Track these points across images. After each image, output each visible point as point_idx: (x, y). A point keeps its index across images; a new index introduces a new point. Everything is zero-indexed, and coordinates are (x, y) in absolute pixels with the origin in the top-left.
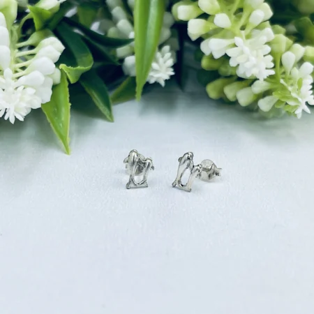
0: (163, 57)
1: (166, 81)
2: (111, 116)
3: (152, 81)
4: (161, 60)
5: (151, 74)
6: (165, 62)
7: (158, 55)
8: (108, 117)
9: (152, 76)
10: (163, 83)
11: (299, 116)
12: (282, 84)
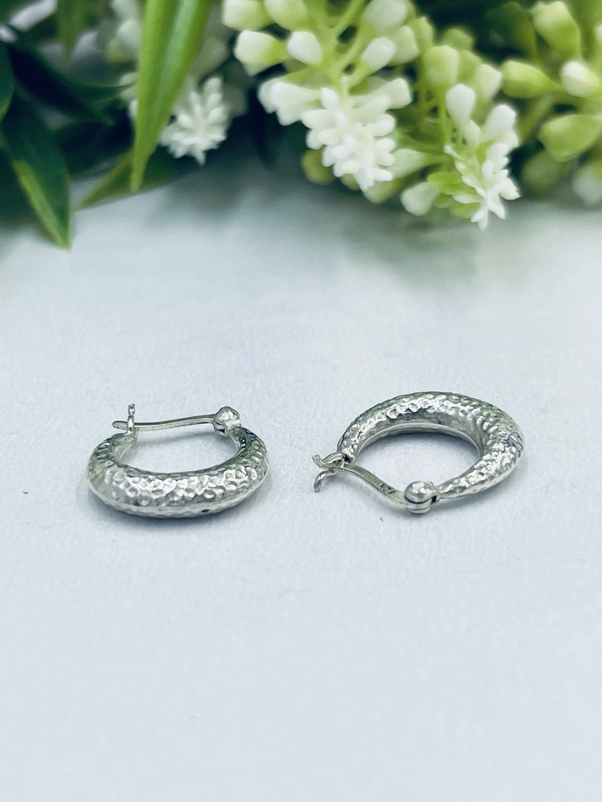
0: (204, 102)
1: (207, 152)
4: (197, 108)
6: (206, 114)
7: (194, 96)
10: (201, 157)
12: (448, 155)
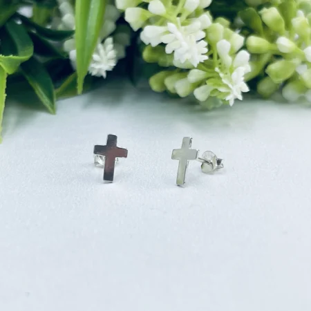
0: (105, 48)
1: (108, 72)
2: (53, 108)
3: (94, 73)
4: (102, 51)
5: (93, 65)
6: (106, 54)
8: (50, 108)
9: (93, 68)
10: (104, 75)
11: (232, 103)
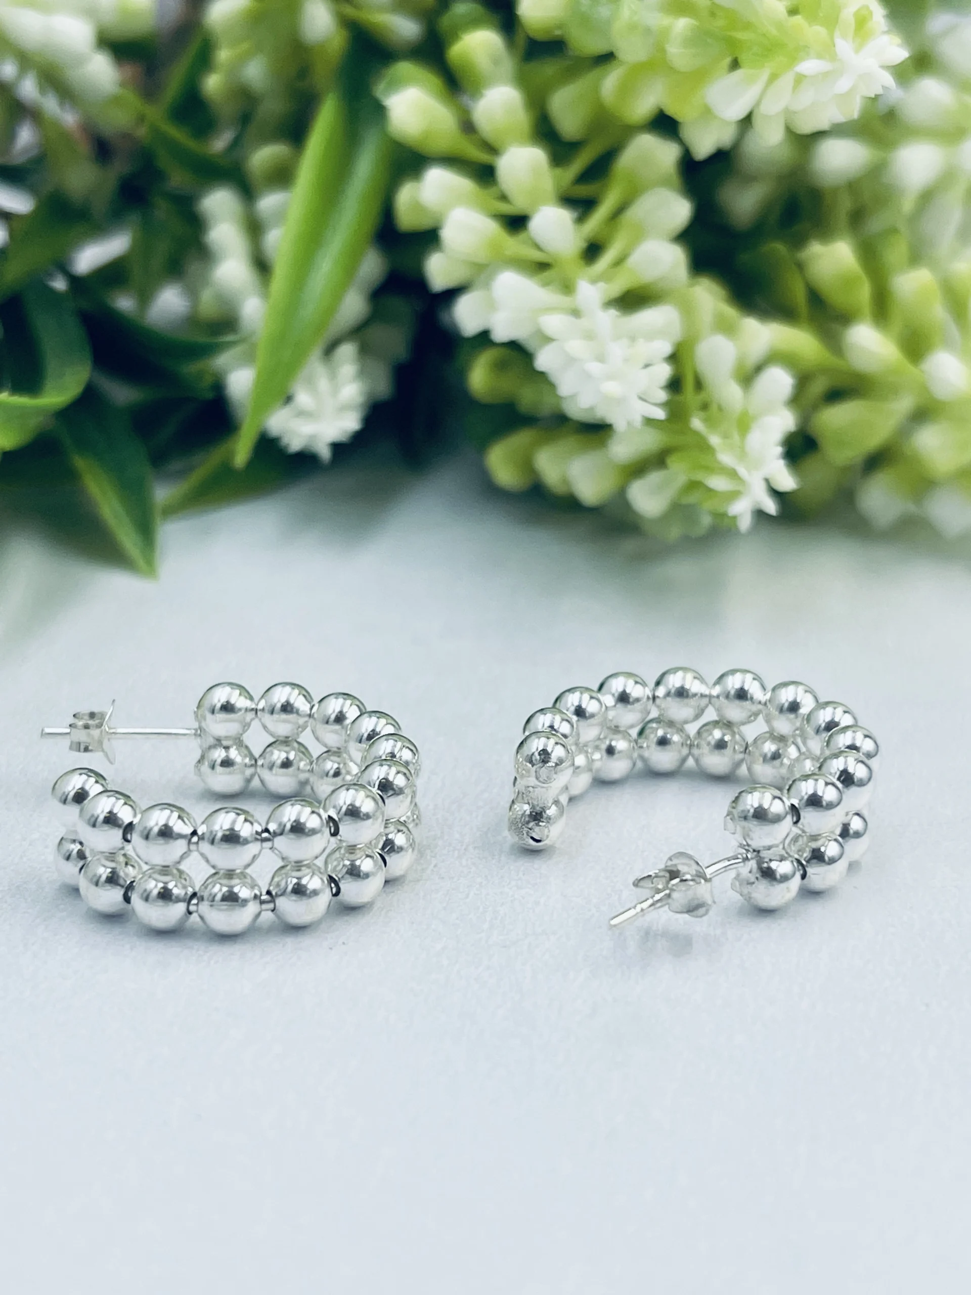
0: (331, 375)
1: (336, 446)
4: (323, 384)
6: (336, 393)
11: (745, 523)
12: (696, 433)
